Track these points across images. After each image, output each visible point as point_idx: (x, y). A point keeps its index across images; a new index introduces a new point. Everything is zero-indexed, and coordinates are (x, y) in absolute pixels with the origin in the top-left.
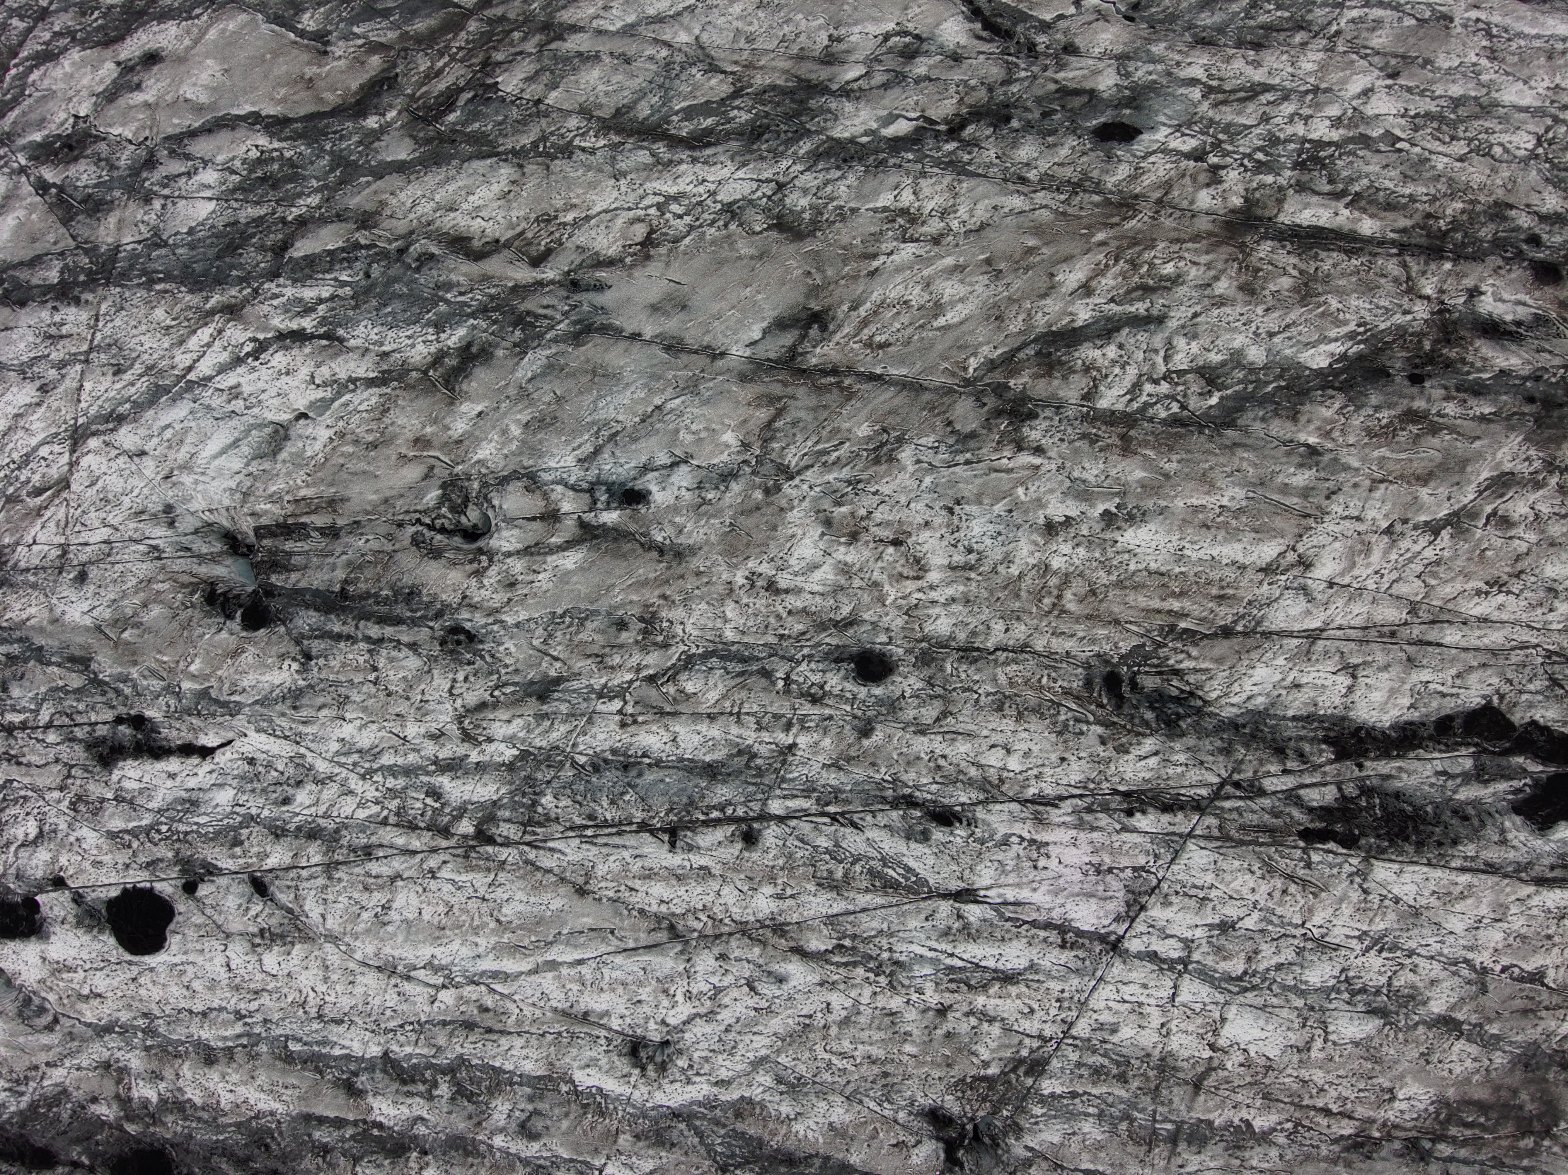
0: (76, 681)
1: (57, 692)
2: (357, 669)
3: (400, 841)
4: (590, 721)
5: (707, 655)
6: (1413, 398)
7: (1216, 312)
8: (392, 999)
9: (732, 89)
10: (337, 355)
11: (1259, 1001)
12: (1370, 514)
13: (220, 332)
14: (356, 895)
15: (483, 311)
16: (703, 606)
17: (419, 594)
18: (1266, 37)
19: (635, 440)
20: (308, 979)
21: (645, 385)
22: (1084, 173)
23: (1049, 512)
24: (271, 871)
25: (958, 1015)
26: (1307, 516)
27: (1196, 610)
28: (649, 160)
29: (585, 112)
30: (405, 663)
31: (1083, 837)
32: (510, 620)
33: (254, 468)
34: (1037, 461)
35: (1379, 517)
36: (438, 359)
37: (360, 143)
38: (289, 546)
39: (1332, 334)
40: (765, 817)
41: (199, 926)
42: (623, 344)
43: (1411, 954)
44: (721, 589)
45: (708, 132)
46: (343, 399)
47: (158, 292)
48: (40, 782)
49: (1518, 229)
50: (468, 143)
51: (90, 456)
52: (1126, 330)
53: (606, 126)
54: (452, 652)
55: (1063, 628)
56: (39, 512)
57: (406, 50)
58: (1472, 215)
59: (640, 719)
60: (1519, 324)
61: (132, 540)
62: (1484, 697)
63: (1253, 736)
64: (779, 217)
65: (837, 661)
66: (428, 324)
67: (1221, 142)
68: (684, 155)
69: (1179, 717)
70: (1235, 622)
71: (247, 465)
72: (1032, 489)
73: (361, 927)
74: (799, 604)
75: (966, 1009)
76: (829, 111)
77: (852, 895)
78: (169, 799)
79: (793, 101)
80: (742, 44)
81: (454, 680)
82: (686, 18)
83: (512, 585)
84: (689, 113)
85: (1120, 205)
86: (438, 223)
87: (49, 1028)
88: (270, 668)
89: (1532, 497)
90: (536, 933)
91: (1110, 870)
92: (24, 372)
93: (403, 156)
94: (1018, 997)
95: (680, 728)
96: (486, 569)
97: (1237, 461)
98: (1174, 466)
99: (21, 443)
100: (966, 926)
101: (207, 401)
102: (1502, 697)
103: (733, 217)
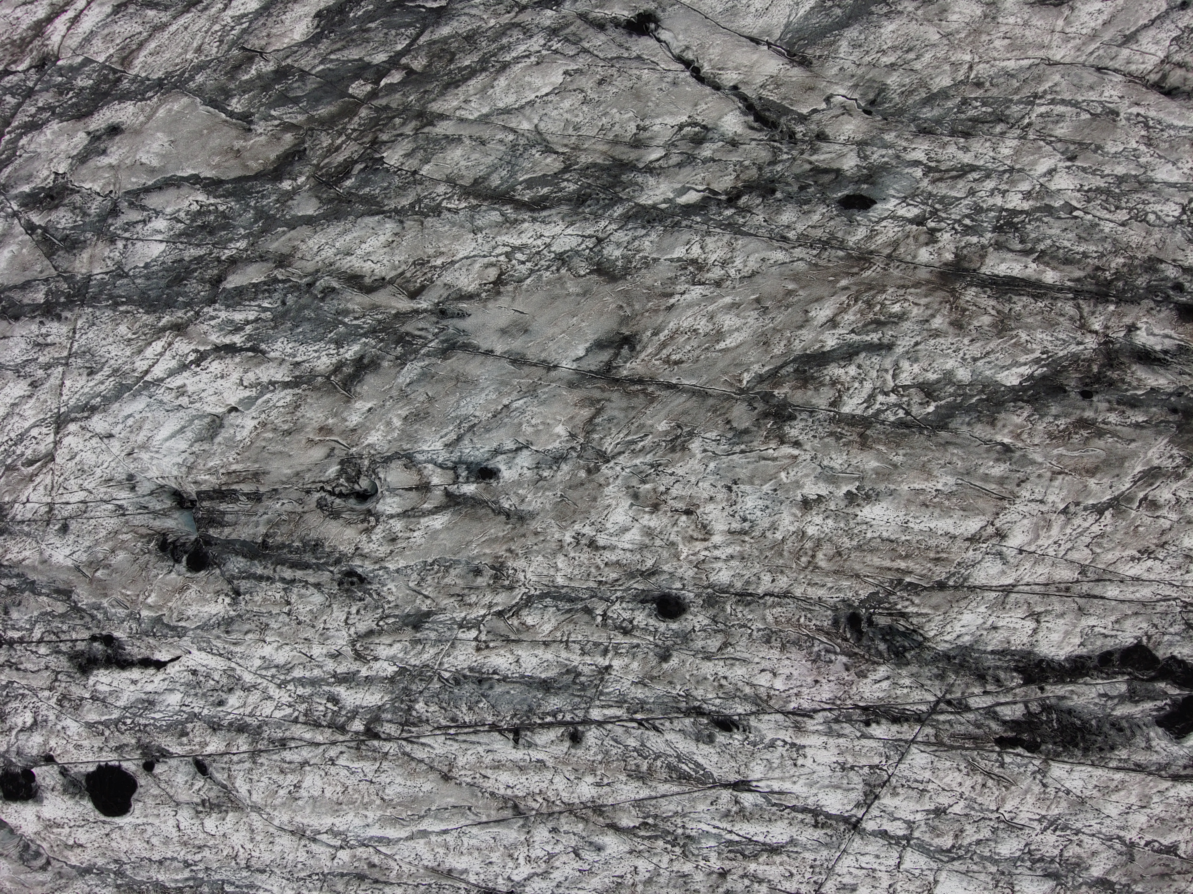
0: (61, 608)
1: (46, 616)
2: (275, 603)
3: (308, 736)
4: (453, 646)
5: (542, 596)
6: (1084, 410)
7: (932, 342)
8: (302, 856)
9: (562, 166)
10: (260, 364)
11: (963, 868)
12: (1051, 498)
13: (170, 344)
14: (274, 777)
15: (373, 332)
16: (540, 558)
17: (323, 546)
18: (973, 127)
19: (488, 431)
20: (239, 839)
21: (496, 390)
22: (831, 233)
23: (806, 491)
24: (210, 755)
25: (735, 877)
26: (1003, 498)
27: (918, 569)
28: (500, 219)
29: (450, 181)
30: (311, 599)
31: (832, 742)
32: (392, 567)
33: (196, 448)
34: (796, 452)
35: (1058, 500)
36: (338, 368)
37: (277, 201)
38: (223, 507)
39: (1022, 359)
40: (587, 722)
41: (155, 797)
42: (480, 359)
43: (1078, 832)
44: (554, 545)
45: (545, 198)
46: (265, 398)
47: (122, 312)
48: (34, 684)
49: (1166, 279)
50: (361, 203)
51: (70, 437)
52: (864, 354)
53: (467, 192)
54: (347, 591)
55: (816, 580)
56: (31, 478)
57: (312, 129)
58: (1131, 268)
59: (491, 645)
60: (1165, 352)
61: (102, 500)
62: (1136, 638)
63: (961, 666)
64: (599, 264)
65: (642, 602)
66: (331, 341)
67: (937, 210)
68: (526, 216)
69: (905, 649)
70: (948, 578)
71: (191, 446)
72: (792, 474)
73: (278, 801)
74: (614, 558)
75: (741, 873)
76: (637, 184)
77: (654, 784)
78: (132, 699)
79: (609, 176)
80: (570, 131)
81: (349, 613)
82: (528, 111)
83: (394, 540)
84: (530, 184)
85: (859, 259)
86: (338, 264)
87: (43, 868)
88: (208, 601)
89: (1174, 486)
90: (412, 809)
91: (852, 768)
92: (18, 372)
93: (310, 212)
94: (781, 864)
95: (523, 652)
96: (374, 527)
97: (948, 457)
98: (901, 458)
99: (17, 426)
100: (742, 810)
101: (160, 397)
102: (1149, 638)
103: (564, 262)
